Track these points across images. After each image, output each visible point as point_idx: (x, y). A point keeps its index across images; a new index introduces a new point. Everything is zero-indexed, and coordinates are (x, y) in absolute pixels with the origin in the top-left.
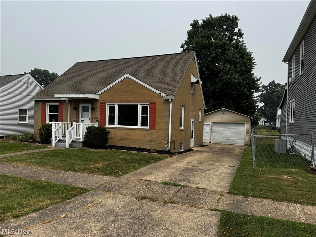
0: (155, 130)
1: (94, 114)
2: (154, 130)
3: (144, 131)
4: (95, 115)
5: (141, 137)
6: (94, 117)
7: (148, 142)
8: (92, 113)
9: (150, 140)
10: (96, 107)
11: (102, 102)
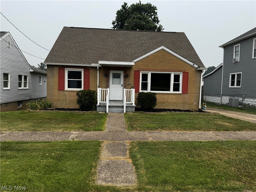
0: (188, 95)
1: (127, 80)
2: (186, 95)
3: (177, 95)
4: (129, 81)
5: (175, 100)
6: (127, 83)
7: (181, 104)
8: (125, 80)
9: (183, 103)
10: (130, 74)
11: (136, 70)
